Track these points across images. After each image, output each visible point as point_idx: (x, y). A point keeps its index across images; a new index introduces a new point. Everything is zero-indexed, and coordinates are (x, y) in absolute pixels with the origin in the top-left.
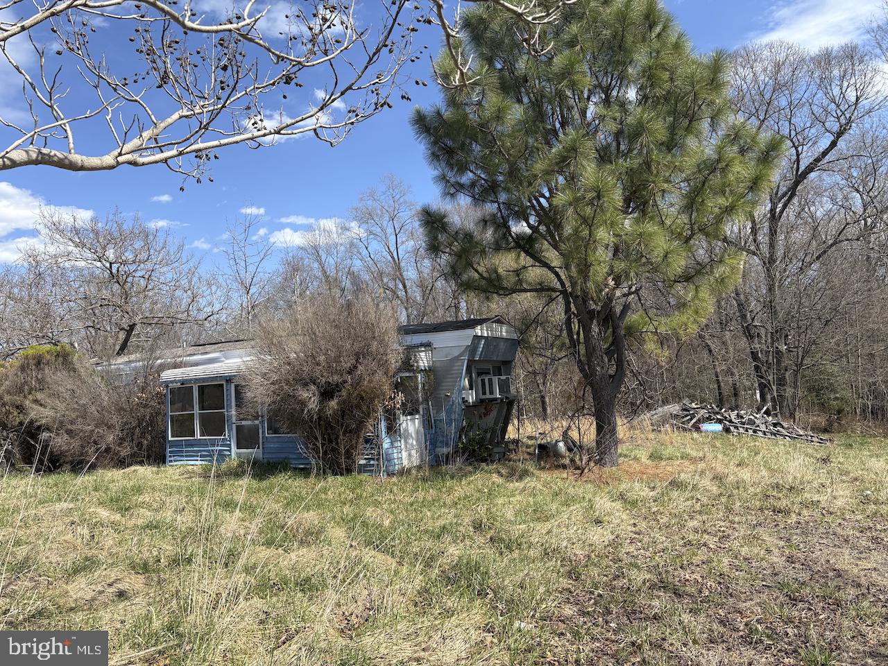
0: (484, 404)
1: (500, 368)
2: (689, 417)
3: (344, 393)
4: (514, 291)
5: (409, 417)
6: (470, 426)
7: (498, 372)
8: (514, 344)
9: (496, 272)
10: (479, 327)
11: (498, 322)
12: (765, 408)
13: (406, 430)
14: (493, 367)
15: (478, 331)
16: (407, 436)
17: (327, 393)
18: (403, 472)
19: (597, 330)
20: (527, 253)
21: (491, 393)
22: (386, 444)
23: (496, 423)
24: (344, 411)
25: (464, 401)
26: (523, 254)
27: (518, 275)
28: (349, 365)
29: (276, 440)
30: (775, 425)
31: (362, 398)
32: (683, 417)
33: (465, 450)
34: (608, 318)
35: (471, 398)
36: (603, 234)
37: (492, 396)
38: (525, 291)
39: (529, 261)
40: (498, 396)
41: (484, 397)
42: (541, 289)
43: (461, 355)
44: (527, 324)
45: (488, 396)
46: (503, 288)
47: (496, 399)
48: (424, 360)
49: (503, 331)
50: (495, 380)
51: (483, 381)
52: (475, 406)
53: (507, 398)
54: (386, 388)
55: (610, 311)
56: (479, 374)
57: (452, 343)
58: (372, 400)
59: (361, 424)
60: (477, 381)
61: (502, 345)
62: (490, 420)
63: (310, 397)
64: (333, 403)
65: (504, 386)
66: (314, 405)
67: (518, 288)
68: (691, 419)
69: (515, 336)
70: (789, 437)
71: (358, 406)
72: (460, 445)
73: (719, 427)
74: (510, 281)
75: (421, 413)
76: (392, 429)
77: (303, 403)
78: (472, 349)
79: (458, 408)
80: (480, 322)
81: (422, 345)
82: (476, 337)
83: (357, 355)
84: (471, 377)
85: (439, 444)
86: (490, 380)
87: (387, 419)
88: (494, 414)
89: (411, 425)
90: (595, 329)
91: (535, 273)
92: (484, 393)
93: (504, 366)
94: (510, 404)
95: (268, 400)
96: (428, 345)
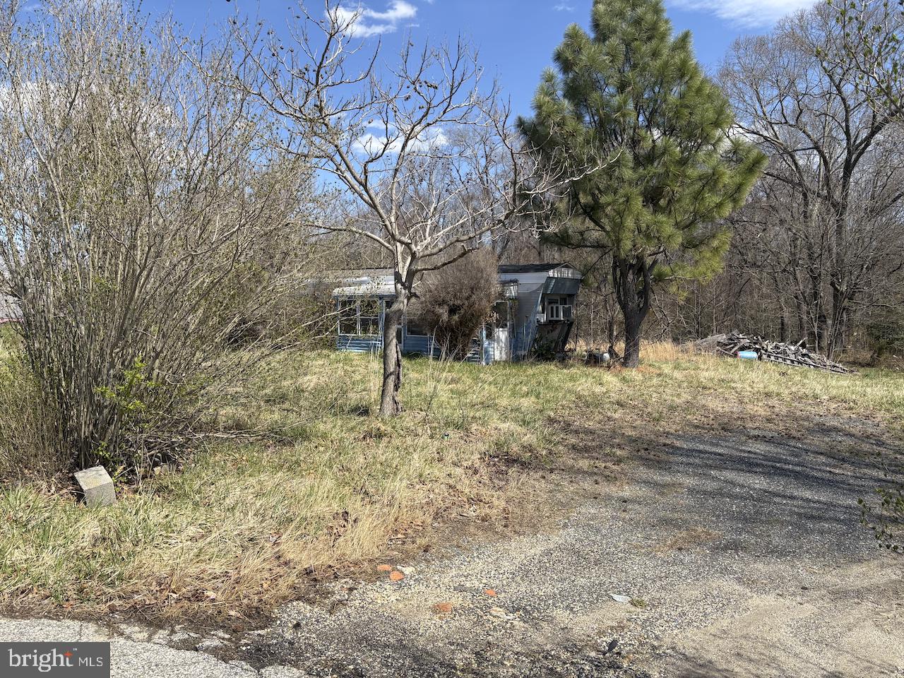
0: (551, 324)
1: (565, 299)
2: (732, 345)
3: (462, 311)
4: (578, 246)
5: (501, 329)
6: (541, 338)
7: (564, 301)
8: (577, 283)
9: (567, 232)
10: (552, 271)
11: (567, 267)
12: (801, 342)
13: (498, 337)
14: (561, 298)
15: (551, 273)
16: (499, 341)
17: (453, 311)
18: (496, 362)
19: (632, 278)
20: (591, 219)
21: (557, 316)
22: (486, 344)
23: (559, 338)
24: (462, 322)
25: (538, 321)
26: (587, 220)
27: (582, 235)
28: (467, 294)
29: (413, 339)
30: (804, 355)
31: (473, 315)
32: (727, 345)
33: (535, 353)
34: (640, 269)
35: (543, 318)
36: (630, 222)
37: (558, 319)
38: (587, 246)
39: (592, 225)
40: (562, 319)
41: (552, 319)
42: (598, 246)
43: (538, 289)
44: (588, 269)
45: (555, 318)
46: (570, 244)
47: (561, 321)
48: (512, 291)
49: (568, 274)
50: (561, 308)
51: (552, 308)
52: (545, 324)
53: (568, 321)
54: (488, 310)
55: (642, 264)
56: (550, 303)
57: (533, 281)
58: (479, 316)
59: (472, 330)
60: (548, 307)
61: (568, 284)
62: (555, 334)
63: (443, 312)
64: (456, 317)
65: (567, 312)
66: (445, 317)
67: (580, 245)
68: (733, 347)
69: (579, 277)
70: (814, 366)
71: (471, 320)
72: (533, 349)
73: (755, 355)
74: (576, 239)
75: (508, 327)
76: (489, 336)
77: (439, 316)
78: (546, 285)
79: (534, 325)
80: (552, 266)
81: (511, 281)
82: (549, 278)
83: (472, 289)
84: (544, 305)
85: (518, 349)
86: (557, 308)
87: (487, 329)
88: (557, 331)
89: (502, 335)
90: (630, 277)
91: (595, 234)
92: (552, 316)
93: (568, 298)
94: (571, 325)
95: (419, 313)
96: (515, 281)
